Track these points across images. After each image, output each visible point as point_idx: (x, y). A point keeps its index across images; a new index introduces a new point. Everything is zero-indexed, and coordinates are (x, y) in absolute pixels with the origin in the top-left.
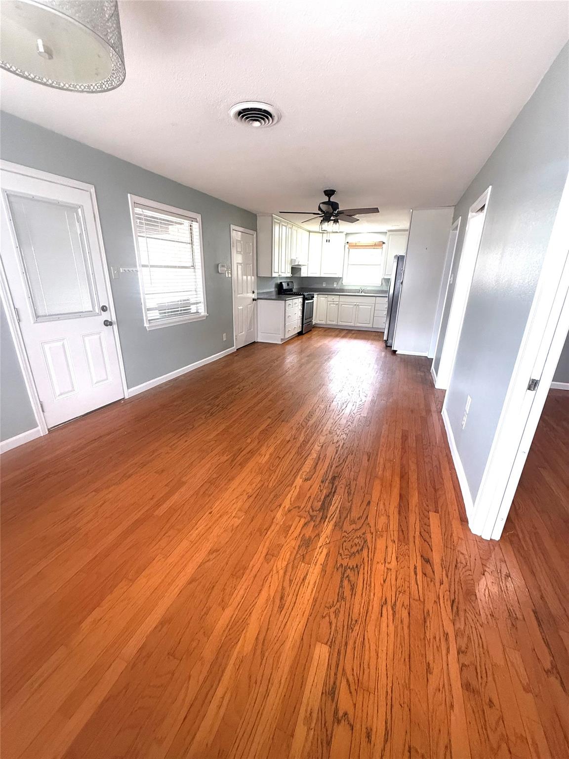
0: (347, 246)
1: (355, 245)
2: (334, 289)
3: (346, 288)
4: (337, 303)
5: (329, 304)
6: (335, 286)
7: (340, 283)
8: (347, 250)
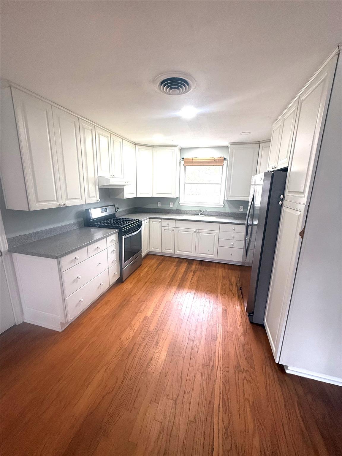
0: (183, 162)
1: (191, 161)
2: (170, 210)
3: (183, 209)
4: (173, 229)
5: (163, 230)
6: (171, 206)
7: (176, 203)
8: (182, 167)
